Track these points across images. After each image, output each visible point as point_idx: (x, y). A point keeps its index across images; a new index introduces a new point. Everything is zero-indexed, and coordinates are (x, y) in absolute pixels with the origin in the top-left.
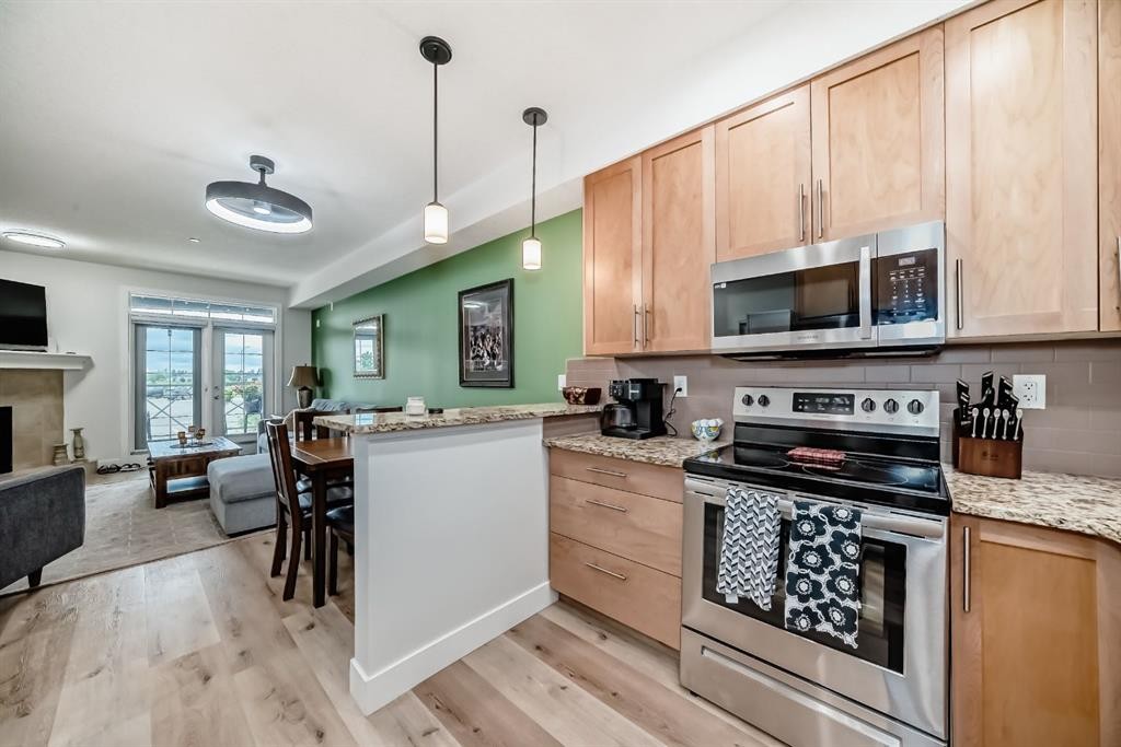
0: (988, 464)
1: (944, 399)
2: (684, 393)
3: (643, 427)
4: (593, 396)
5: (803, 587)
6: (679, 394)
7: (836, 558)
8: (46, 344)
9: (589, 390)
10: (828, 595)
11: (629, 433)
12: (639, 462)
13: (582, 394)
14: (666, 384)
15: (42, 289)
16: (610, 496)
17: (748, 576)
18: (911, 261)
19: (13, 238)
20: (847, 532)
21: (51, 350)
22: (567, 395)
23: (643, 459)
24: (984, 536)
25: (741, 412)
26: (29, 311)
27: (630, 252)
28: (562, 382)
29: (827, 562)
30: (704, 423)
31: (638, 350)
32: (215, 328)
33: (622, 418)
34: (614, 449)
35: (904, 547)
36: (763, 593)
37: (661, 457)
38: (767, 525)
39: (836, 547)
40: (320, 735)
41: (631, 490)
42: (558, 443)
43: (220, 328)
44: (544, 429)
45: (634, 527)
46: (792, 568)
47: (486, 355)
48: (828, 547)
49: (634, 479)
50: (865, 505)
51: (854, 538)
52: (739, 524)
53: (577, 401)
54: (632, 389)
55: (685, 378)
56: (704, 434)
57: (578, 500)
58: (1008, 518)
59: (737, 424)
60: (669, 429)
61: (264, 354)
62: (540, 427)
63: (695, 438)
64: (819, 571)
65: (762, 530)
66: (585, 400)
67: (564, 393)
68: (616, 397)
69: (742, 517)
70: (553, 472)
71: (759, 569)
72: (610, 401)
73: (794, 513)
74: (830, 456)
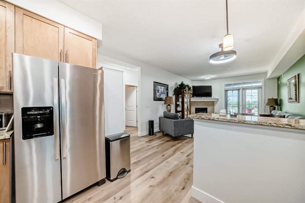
8: (211, 96)
15: (211, 86)
19: (205, 78)
21: (212, 97)
26: (208, 91)
32: (243, 89)
40: (183, 189)
43: (244, 89)
61: (258, 95)
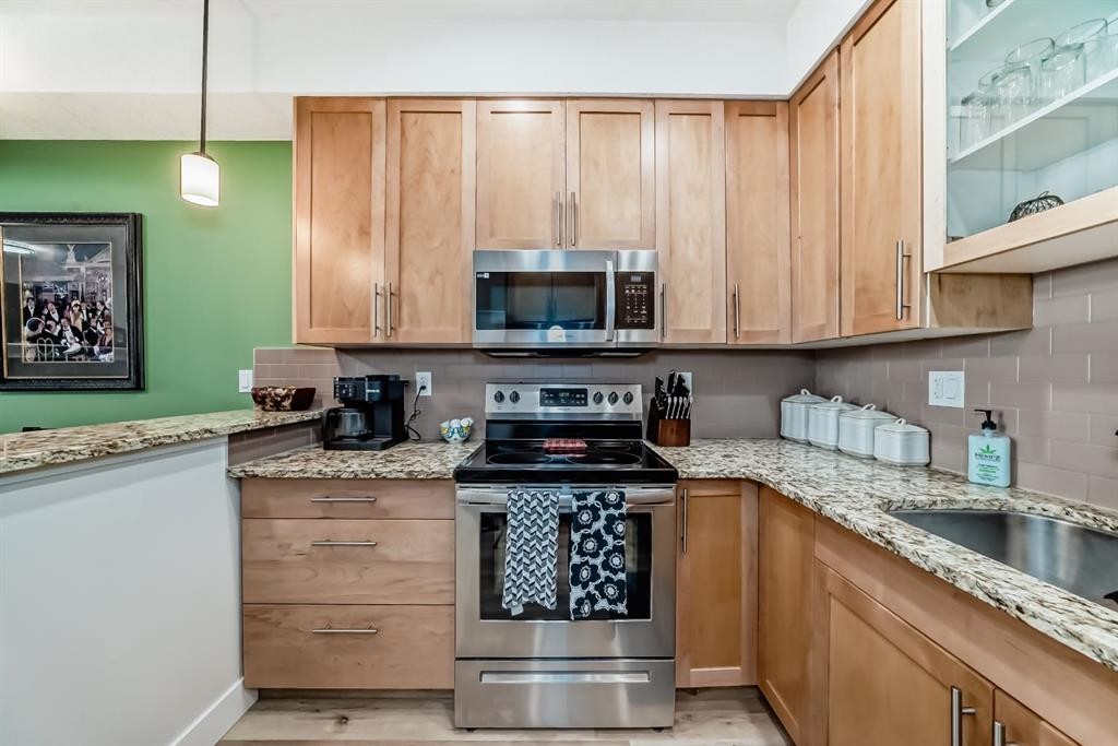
0: (673, 438)
1: (644, 392)
2: (428, 392)
3: (383, 433)
4: (304, 399)
5: (585, 574)
6: (423, 393)
7: (609, 539)
9: (298, 391)
10: (603, 574)
11: (363, 442)
12: (396, 479)
13: (287, 396)
14: (407, 382)
16: (349, 530)
17: (532, 580)
18: (639, 279)
20: (616, 513)
22: (260, 398)
23: (403, 475)
24: (694, 492)
25: (491, 408)
27: (367, 216)
28: (246, 381)
29: (602, 543)
30: (455, 424)
31: (378, 339)
33: (352, 424)
34: (355, 467)
35: (650, 514)
36: (550, 594)
37: (426, 470)
38: (551, 523)
39: (609, 529)
41: (384, 515)
42: (259, 471)
44: (231, 452)
45: (387, 562)
46: (576, 559)
47: (69, 333)
48: (602, 531)
49: (386, 501)
50: (623, 485)
51: (622, 517)
52: (522, 529)
53: (278, 406)
54: (370, 388)
55: (429, 374)
56: (456, 436)
57: (297, 546)
58: (708, 477)
59: (488, 422)
60: (411, 432)
62: (223, 450)
63: (444, 440)
64: (595, 555)
65: (546, 529)
66: (291, 404)
67: (255, 396)
68: (343, 399)
69: (525, 521)
70: (244, 515)
71: (544, 570)
72: (337, 404)
73: (575, 504)
74: (578, 445)
